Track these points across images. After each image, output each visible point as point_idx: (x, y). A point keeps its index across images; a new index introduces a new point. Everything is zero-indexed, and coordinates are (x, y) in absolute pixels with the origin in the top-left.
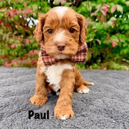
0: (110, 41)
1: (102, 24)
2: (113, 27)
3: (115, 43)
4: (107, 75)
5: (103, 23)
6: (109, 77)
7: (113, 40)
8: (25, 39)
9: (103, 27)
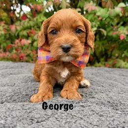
0: (117, 32)
1: (108, 10)
2: (121, 15)
3: (123, 35)
4: (112, 73)
5: (110, 9)
6: (115, 74)
7: (121, 31)
8: (11, 26)
9: (109, 14)
